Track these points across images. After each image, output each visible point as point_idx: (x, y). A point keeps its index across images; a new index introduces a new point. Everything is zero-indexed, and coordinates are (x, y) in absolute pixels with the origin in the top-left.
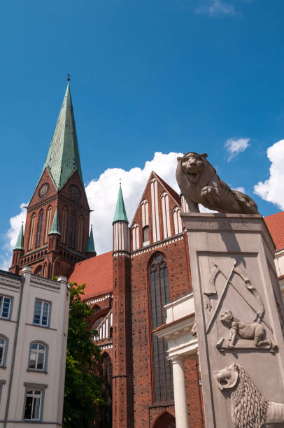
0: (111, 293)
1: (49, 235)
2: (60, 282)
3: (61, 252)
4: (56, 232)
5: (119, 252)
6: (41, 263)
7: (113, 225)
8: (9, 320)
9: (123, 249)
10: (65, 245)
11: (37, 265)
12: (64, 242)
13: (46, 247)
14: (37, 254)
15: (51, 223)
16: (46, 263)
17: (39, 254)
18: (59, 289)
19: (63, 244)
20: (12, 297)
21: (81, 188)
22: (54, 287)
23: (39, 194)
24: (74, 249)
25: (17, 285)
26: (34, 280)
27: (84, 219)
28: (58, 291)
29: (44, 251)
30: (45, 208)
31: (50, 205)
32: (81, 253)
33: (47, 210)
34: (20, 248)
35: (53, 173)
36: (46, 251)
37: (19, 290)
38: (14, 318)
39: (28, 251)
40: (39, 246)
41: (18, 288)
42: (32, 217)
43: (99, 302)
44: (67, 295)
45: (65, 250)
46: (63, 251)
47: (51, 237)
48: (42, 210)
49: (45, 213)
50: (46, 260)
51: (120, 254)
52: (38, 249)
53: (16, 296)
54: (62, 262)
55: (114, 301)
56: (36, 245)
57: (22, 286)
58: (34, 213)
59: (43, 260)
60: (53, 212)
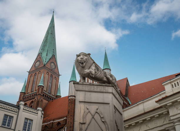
0: (67, 117)
1: (39, 86)
2: (38, 110)
3: (44, 95)
4: (42, 85)
5: (71, 96)
6: (33, 100)
7: (69, 83)
8: (10, 129)
9: (73, 95)
10: (46, 91)
11: (31, 100)
12: (45, 90)
13: (37, 92)
14: (32, 95)
15: (40, 80)
16: (36, 100)
17: (33, 95)
18: (37, 113)
19: (45, 91)
20: (13, 117)
21: (56, 64)
22: (35, 113)
23: (35, 66)
24: (50, 94)
25: (16, 111)
26: (25, 109)
27: (56, 79)
28: (37, 115)
29: (35, 94)
30: (37, 73)
31: (40, 71)
32: (54, 96)
33: (38, 73)
34: (23, 92)
35: (43, 56)
36: (36, 94)
37: (17, 114)
38: (13, 127)
39: (27, 93)
40: (33, 91)
41: (16, 112)
42: (31, 77)
43: (61, 121)
44: (42, 117)
45: (46, 94)
46: (45, 95)
47: (39, 87)
48: (36, 73)
49: (37, 75)
50: (36, 98)
51: (72, 97)
52: (32, 93)
53: (15, 116)
54: (44, 100)
55: (68, 120)
56: (32, 90)
57: (19, 111)
58: (32, 75)
59: (34, 98)
60: (41, 75)
